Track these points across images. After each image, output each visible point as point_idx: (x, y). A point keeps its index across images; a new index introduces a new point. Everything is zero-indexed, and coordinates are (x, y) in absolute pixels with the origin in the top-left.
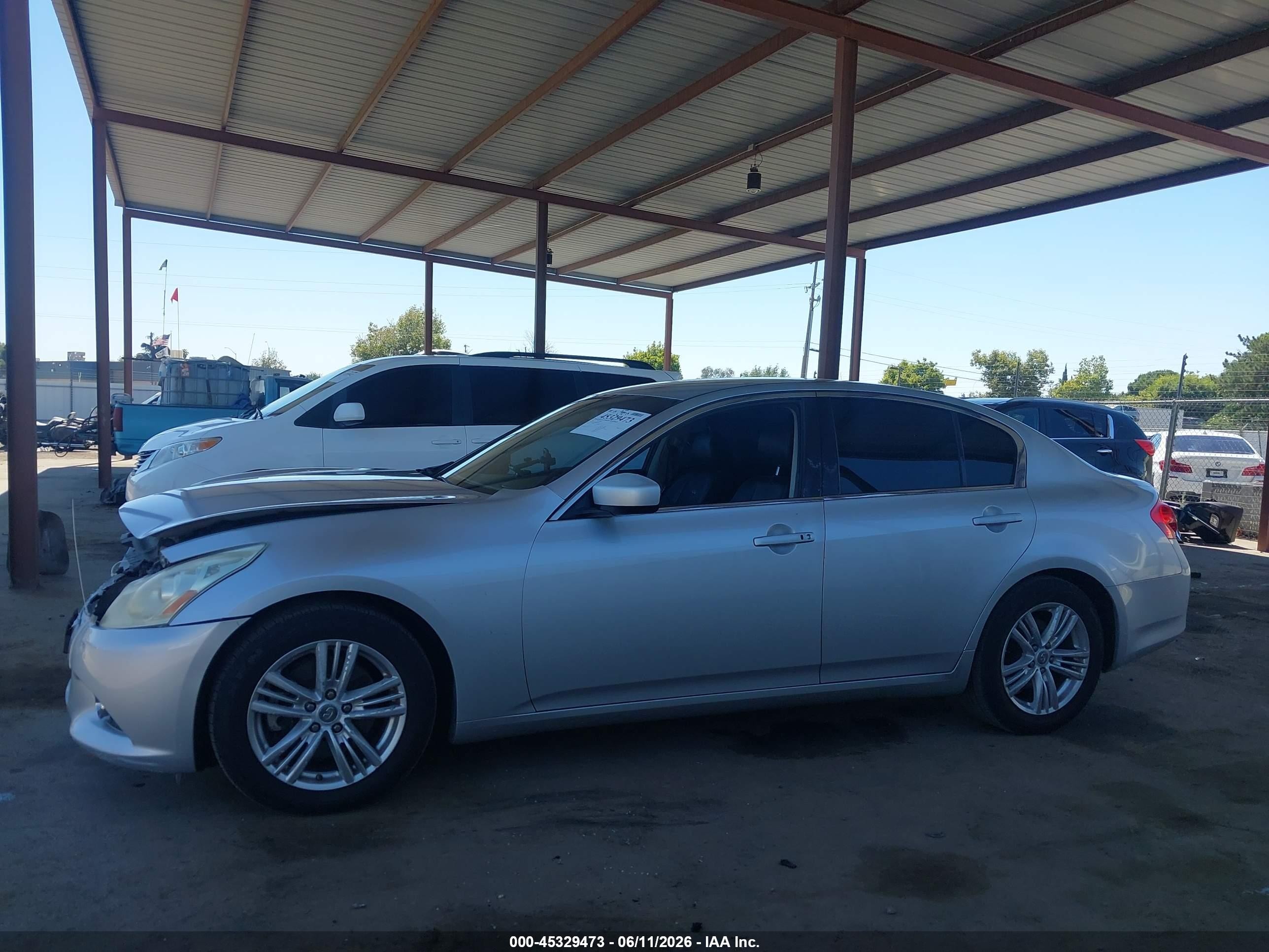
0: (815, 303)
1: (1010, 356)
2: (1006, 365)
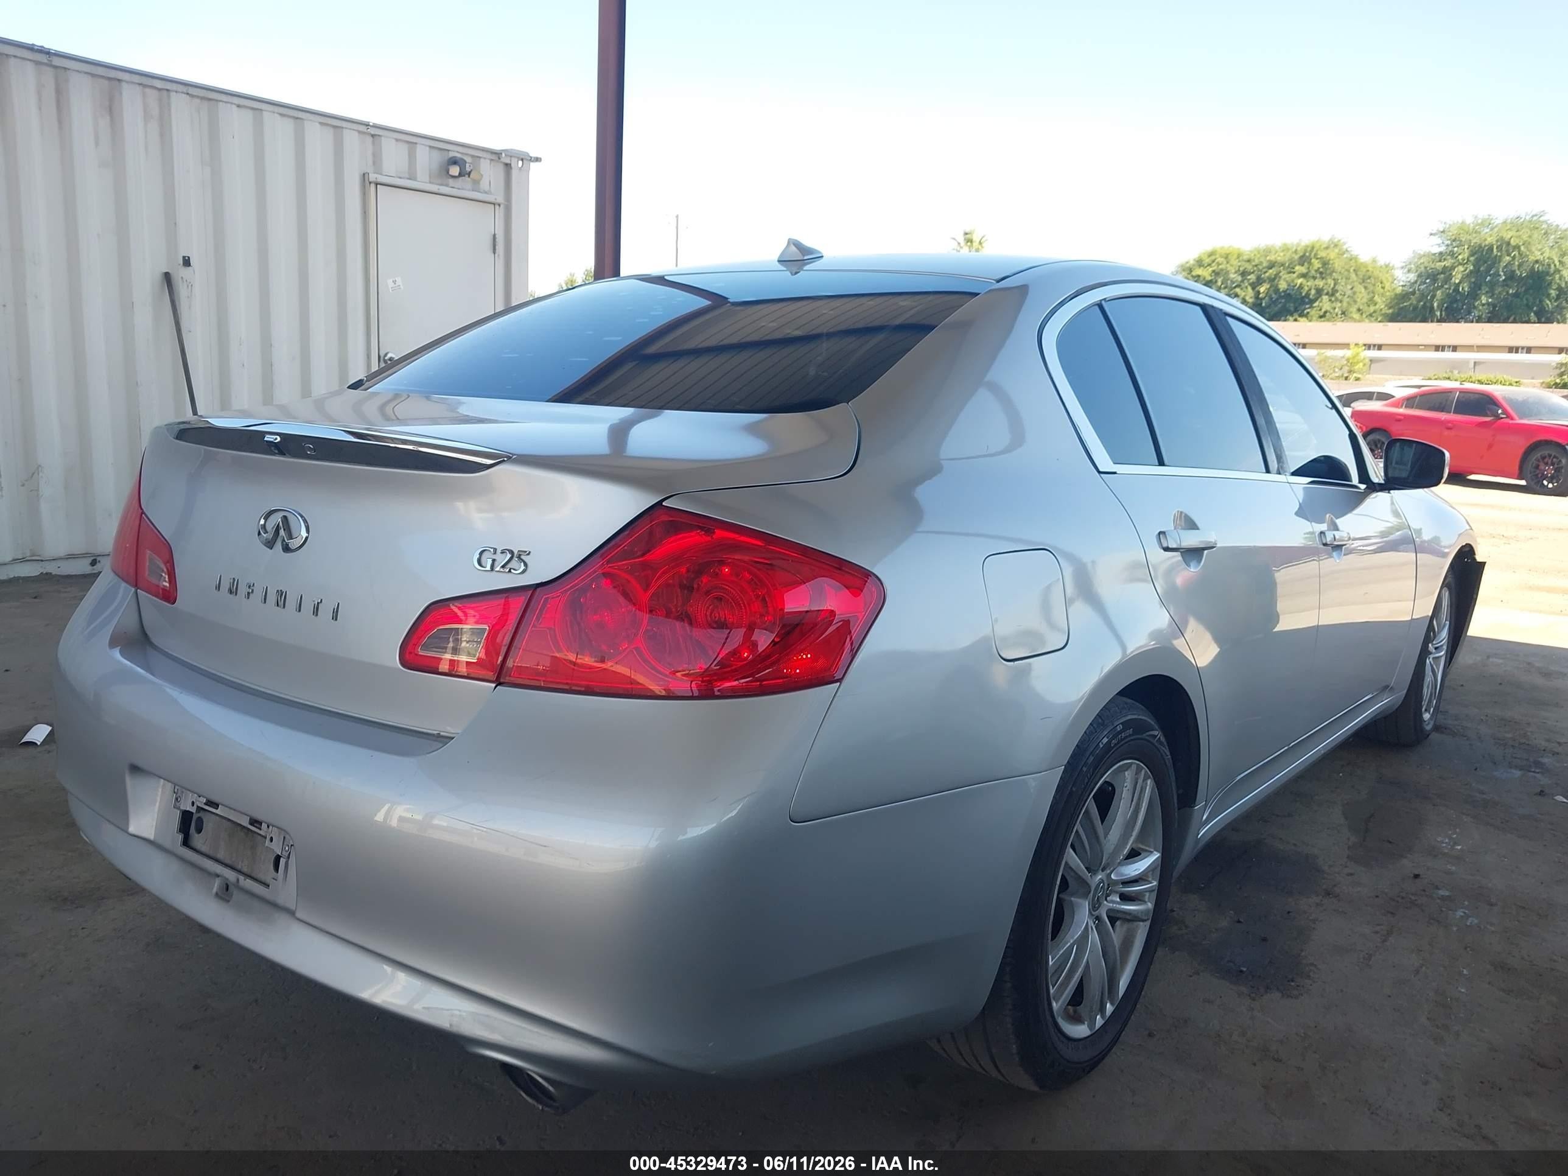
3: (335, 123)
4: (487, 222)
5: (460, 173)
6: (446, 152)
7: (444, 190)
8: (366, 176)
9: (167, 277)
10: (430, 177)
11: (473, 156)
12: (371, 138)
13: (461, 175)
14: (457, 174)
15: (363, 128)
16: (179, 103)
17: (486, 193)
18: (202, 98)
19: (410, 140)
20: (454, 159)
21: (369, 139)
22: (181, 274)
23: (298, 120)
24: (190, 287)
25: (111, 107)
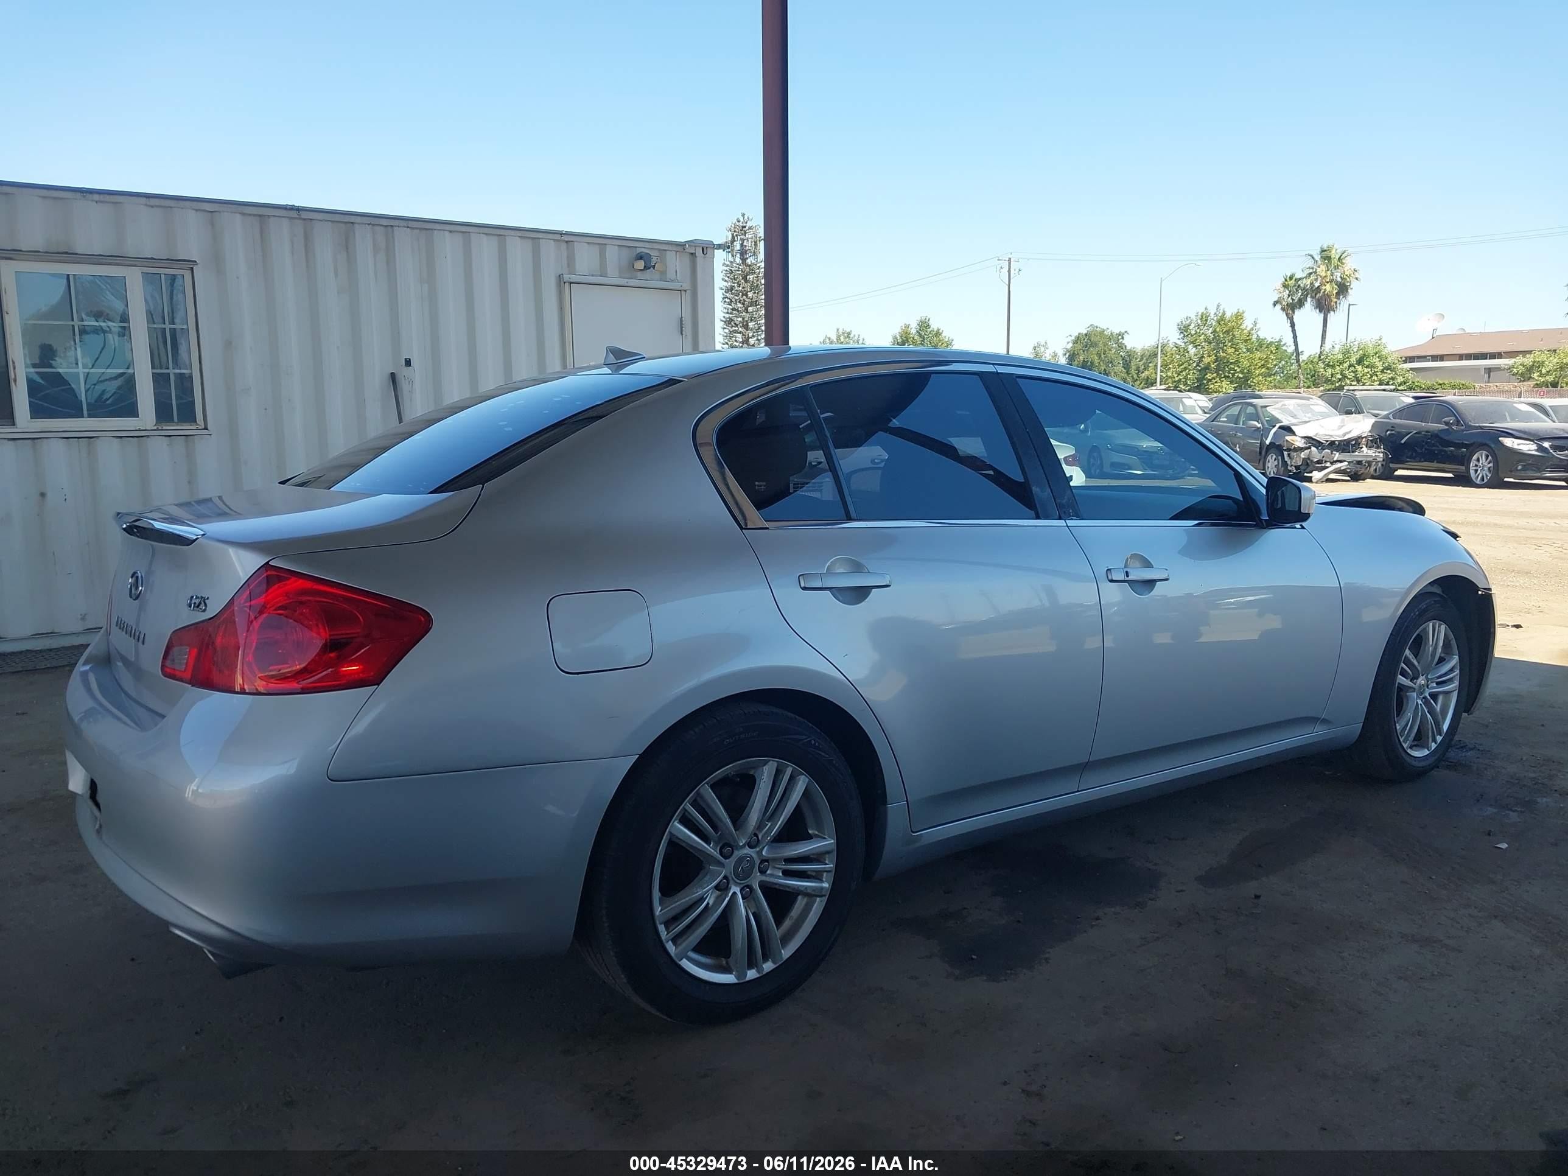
3: (533, 236)
4: (675, 307)
5: (645, 267)
6: (634, 248)
7: (633, 282)
8: (561, 277)
9: (393, 375)
10: (620, 272)
11: (659, 250)
12: (565, 244)
13: (646, 268)
14: (642, 268)
15: (558, 237)
16: (402, 237)
17: (672, 281)
18: (421, 229)
19: (600, 242)
20: (639, 255)
21: (564, 245)
22: (403, 372)
23: (501, 237)
24: (411, 382)
25: (347, 246)
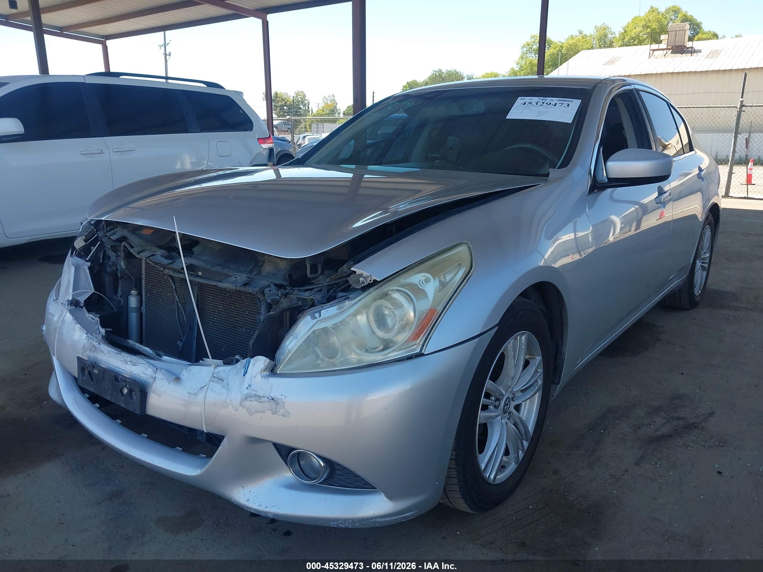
0: (168, 57)
1: (285, 95)
2: (283, 100)
